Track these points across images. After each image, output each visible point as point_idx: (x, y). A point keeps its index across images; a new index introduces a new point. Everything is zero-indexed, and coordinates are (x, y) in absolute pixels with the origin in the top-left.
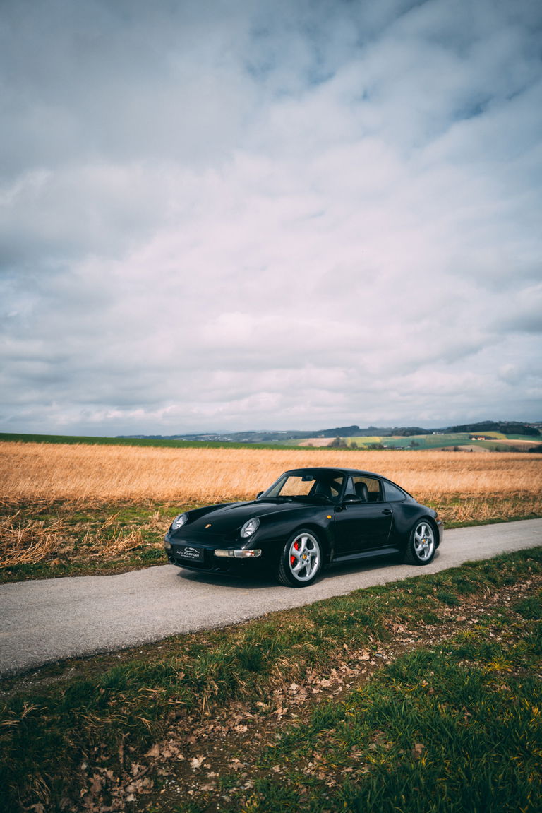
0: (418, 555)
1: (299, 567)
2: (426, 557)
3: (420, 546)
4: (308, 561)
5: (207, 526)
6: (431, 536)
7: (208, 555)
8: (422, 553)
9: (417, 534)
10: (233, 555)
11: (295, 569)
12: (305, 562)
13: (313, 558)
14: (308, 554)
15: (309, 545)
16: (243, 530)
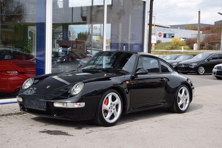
0: (179, 106)
1: (109, 115)
2: (183, 109)
3: (181, 101)
4: (114, 109)
5: (48, 87)
6: (188, 95)
7: (50, 105)
8: (182, 106)
9: (179, 93)
10: (67, 106)
11: (107, 117)
12: (113, 110)
13: (117, 106)
14: (114, 105)
15: (114, 99)
16: (72, 89)
